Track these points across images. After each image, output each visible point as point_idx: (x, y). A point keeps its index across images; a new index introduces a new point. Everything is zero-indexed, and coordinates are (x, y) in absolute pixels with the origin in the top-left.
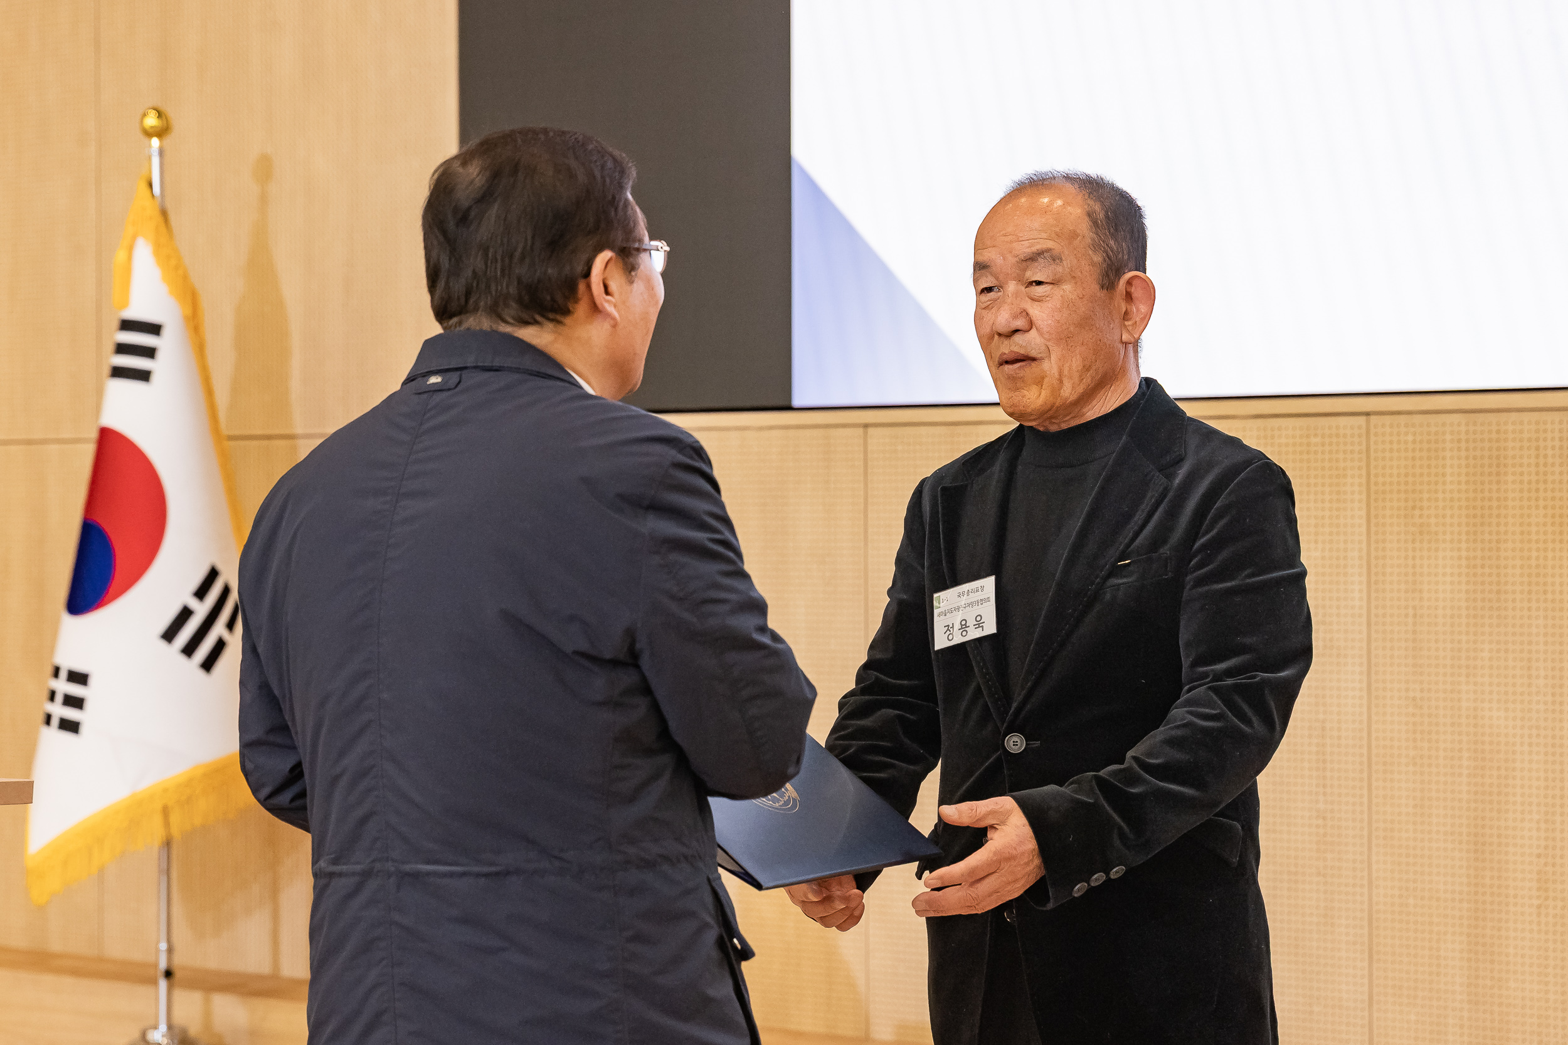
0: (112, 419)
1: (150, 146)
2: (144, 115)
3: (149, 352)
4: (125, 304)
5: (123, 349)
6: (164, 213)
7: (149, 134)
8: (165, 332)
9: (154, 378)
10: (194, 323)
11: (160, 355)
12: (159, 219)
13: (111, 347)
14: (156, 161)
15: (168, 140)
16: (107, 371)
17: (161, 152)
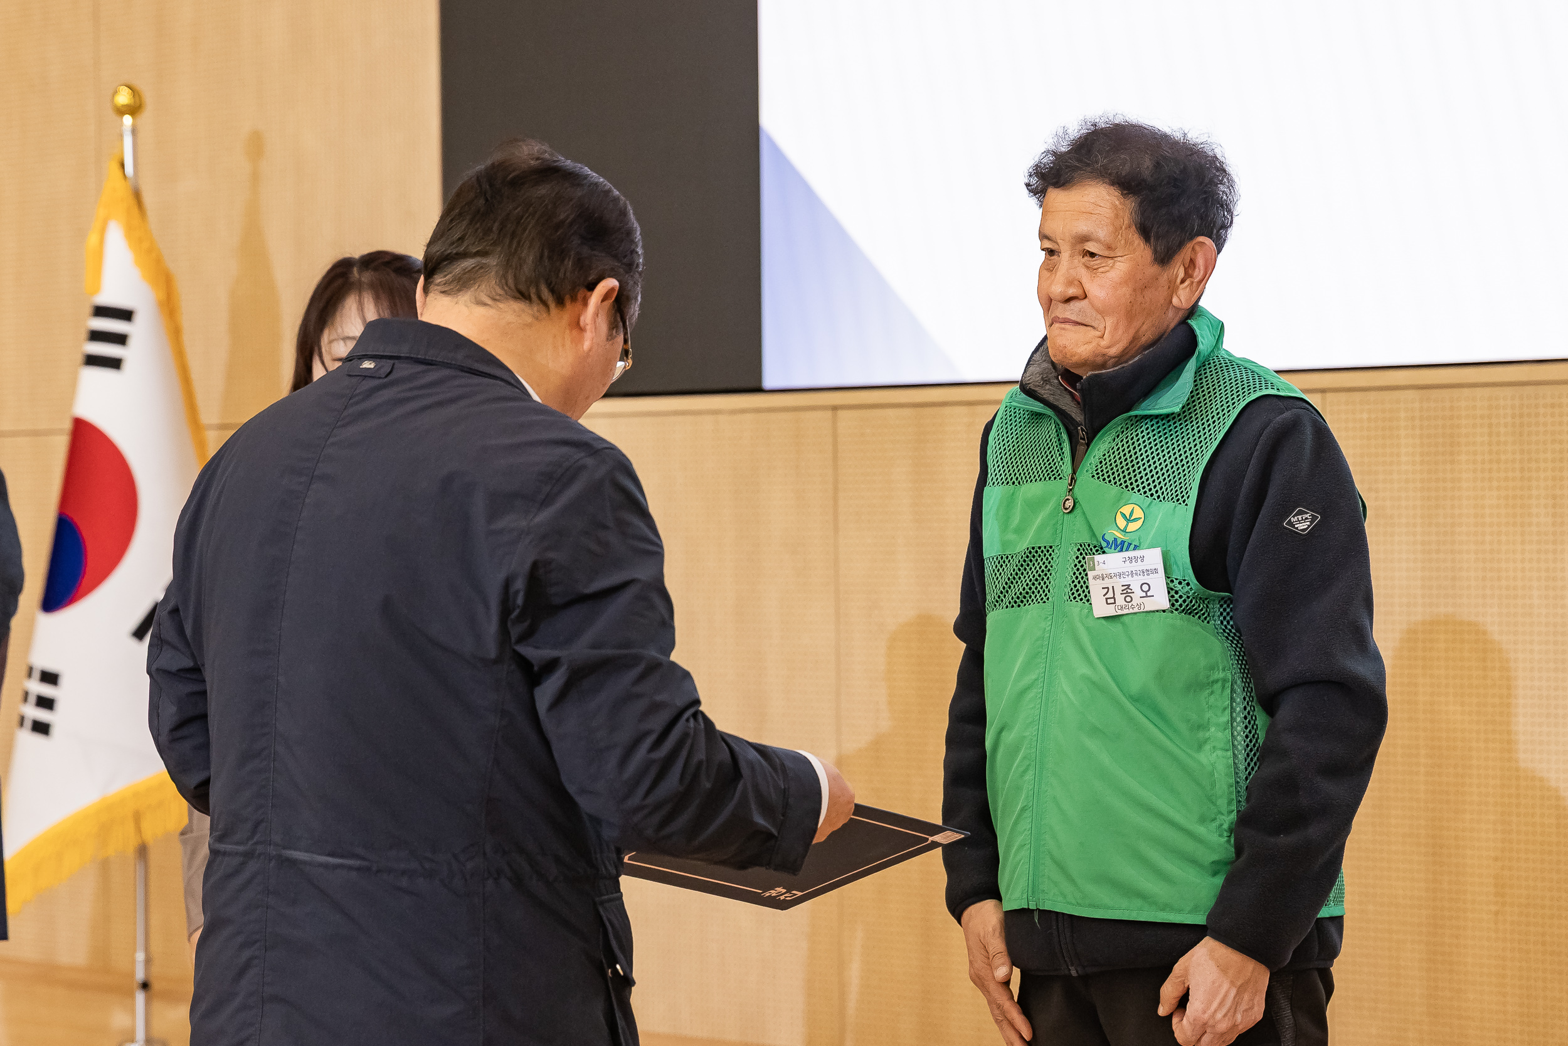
0: (86, 409)
1: (122, 124)
2: (115, 92)
3: (120, 339)
4: (97, 289)
5: (97, 336)
6: (137, 195)
7: (121, 111)
8: (138, 318)
9: (126, 366)
10: (169, 307)
11: (132, 342)
12: (131, 201)
13: (84, 335)
14: (128, 141)
15: (142, 117)
16: (80, 358)
17: (134, 131)
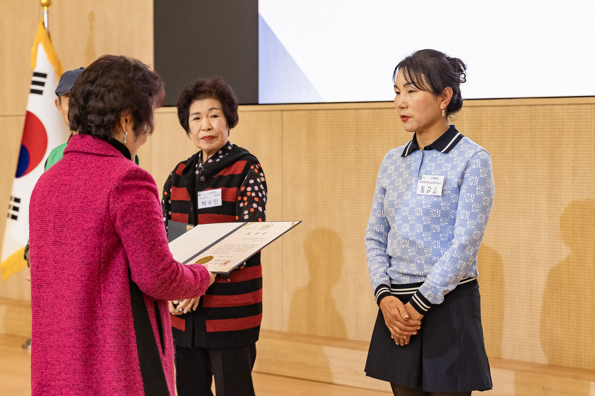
0: (31, 108)
1: (44, 10)
3: (42, 84)
4: (35, 67)
5: (34, 83)
6: (49, 35)
7: (43, 5)
8: (49, 77)
9: (44, 93)
11: (46, 85)
12: (47, 36)
13: (30, 82)
14: (46, 15)
15: (50, 8)
16: (29, 91)
17: (48, 12)
